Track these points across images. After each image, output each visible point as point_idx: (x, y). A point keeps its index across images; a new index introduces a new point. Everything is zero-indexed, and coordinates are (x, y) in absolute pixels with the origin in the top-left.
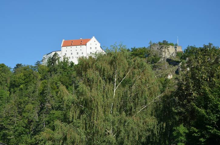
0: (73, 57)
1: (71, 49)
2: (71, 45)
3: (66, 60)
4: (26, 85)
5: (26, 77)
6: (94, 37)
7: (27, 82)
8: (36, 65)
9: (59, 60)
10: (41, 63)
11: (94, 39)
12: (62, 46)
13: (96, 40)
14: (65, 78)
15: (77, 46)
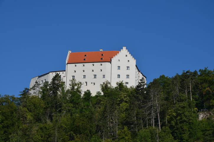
0: (86, 83)
1: (84, 68)
2: (84, 61)
3: (76, 87)
4: (5, 132)
5: (4, 118)
6: (124, 48)
7: (8, 127)
8: (21, 96)
9: (63, 88)
10: (30, 92)
11: (124, 51)
12: (67, 62)
13: (128, 54)
14: (84, 121)
15: (94, 63)
